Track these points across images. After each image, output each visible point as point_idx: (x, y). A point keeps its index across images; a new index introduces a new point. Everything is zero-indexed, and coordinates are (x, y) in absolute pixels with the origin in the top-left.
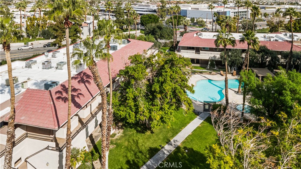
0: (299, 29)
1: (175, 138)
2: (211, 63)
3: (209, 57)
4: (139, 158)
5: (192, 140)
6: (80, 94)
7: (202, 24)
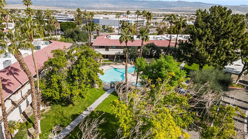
0: (176, 32)
1: (90, 107)
2: (116, 57)
3: (115, 53)
4: (64, 122)
5: (102, 106)
6: (10, 83)
7: (111, 30)
